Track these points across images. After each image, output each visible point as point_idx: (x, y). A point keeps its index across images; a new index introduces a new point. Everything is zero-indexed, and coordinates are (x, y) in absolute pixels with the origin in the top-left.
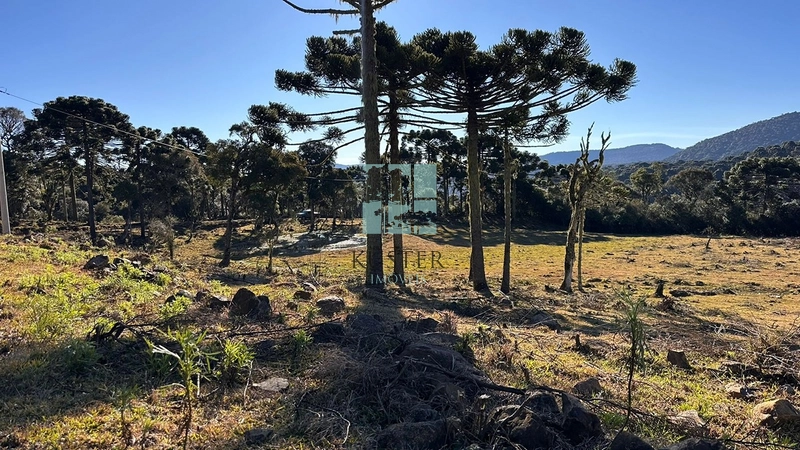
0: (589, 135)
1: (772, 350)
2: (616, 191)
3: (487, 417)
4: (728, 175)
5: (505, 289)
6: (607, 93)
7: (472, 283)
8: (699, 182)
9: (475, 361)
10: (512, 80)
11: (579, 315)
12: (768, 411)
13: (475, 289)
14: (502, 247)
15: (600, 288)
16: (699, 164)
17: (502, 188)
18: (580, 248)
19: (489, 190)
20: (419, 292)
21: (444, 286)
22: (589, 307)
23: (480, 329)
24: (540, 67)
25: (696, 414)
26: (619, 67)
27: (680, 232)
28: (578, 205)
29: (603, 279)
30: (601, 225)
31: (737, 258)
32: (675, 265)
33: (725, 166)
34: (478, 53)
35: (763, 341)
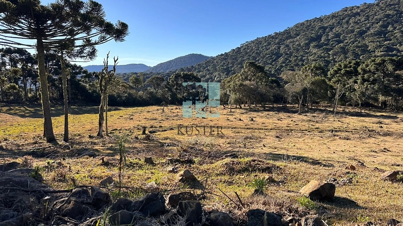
0: (108, 57)
1: (184, 151)
2: (122, 86)
3: (48, 208)
4: (170, 79)
5: (66, 139)
6: (115, 37)
7: (45, 139)
8: (159, 82)
9: (44, 180)
10: (64, 24)
11: (107, 148)
12: (181, 175)
13: (48, 142)
14: (64, 116)
15: (117, 133)
16: (159, 74)
17: (62, 84)
18: (106, 114)
19: (54, 85)
20: (9, 148)
21: (27, 142)
22: (112, 143)
23: (48, 163)
24: (79, 19)
25: (154, 183)
26: (120, 25)
27: (152, 105)
28: (104, 93)
29: (118, 129)
30: (116, 103)
31: (175, 114)
32: (150, 120)
33: (169, 75)
34: (41, 6)
35: (181, 148)
